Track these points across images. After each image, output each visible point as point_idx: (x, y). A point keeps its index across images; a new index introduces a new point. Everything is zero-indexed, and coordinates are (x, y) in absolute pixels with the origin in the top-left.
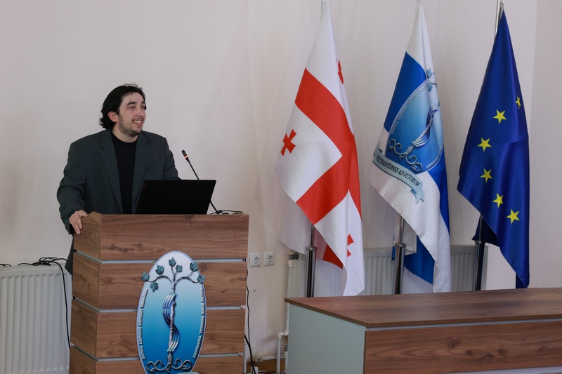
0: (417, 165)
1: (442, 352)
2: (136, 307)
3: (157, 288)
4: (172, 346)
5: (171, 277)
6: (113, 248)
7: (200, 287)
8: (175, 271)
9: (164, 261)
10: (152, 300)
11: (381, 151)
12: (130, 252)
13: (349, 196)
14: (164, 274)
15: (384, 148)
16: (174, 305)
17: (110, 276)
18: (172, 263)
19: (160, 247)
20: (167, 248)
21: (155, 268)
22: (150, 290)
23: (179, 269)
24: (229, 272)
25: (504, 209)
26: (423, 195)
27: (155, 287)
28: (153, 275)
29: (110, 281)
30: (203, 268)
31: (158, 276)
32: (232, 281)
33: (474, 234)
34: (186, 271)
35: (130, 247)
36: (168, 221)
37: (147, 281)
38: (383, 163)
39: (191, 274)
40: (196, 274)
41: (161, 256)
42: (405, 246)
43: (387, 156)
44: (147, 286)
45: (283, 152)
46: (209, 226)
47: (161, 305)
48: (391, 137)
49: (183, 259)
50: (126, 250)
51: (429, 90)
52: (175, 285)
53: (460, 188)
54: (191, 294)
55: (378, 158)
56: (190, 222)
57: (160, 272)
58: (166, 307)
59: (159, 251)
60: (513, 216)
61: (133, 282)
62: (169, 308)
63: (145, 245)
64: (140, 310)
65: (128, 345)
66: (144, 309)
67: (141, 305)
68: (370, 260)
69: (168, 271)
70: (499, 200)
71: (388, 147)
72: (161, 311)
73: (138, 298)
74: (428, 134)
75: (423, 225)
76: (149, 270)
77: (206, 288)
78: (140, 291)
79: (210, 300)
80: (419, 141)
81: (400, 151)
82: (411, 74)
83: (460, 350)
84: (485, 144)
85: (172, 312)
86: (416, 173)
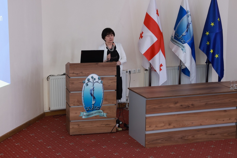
0: (184, 41)
1: (172, 105)
2: (82, 91)
3: (88, 85)
4: (93, 102)
5: (92, 82)
6: (73, 73)
7: (101, 85)
8: (93, 80)
9: (90, 77)
10: (87, 89)
11: (173, 37)
12: (79, 74)
13: (160, 52)
14: (90, 81)
15: (173, 36)
16: (94, 90)
17: (73, 82)
18: (92, 77)
19: (88, 73)
20: (90, 73)
21: (87, 79)
22: (86, 86)
23: (95, 79)
24: (111, 80)
25: (214, 54)
26: (185, 50)
27: (87, 85)
28: (86, 81)
29: (73, 83)
30: (102, 79)
32: (112, 82)
33: (206, 61)
34: (97, 80)
35: (79, 73)
36: (91, 65)
37: (85, 83)
38: (173, 41)
39: (98, 81)
40: (100, 81)
41: (89, 75)
42: (182, 66)
43: (174, 38)
44: (85, 85)
45: (140, 38)
46: (104, 66)
47: (89, 90)
48: (176, 32)
49: (96, 76)
50: (78, 74)
51: (188, 17)
52: (93, 84)
53: (200, 47)
54: (99, 87)
55: (172, 39)
56: (98, 65)
57: (89, 80)
58: (91, 91)
59: (88, 74)
60: (217, 56)
61: (80, 83)
62: (92, 91)
63: (83, 72)
64: (83, 92)
65: (80, 102)
66: (84, 92)
67: (83, 90)
68: (168, 70)
69: (91, 80)
70: (212, 51)
71: (175, 35)
72: (89, 92)
73: (82, 88)
74: (187, 31)
75: (185, 60)
76: (85, 80)
77: (103, 85)
78: (83, 86)
79: (105, 88)
80: (184, 34)
81: (178, 37)
82: (182, 12)
83: (178, 105)
84: (207, 33)
85: (93, 92)
86: (183, 44)
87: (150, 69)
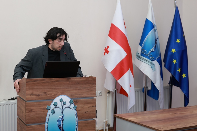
0: (153, 58)
2: (44, 122)
3: (54, 113)
5: (61, 107)
6: (32, 94)
7: (74, 111)
8: (63, 104)
9: (57, 100)
10: (52, 119)
11: (139, 54)
12: (40, 96)
14: (58, 106)
15: (140, 52)
16: (63, 120)
17: (31, 108)
18: (61, 101)
19: (55, 93)
20: (58, 94)
21: (53, 103)
22: (51, 114)
23: (65, 103)
24: (88, 103)
25: (181, 73)
27: (53, 112)
28: (52, 107)
29: (31, 111)
30: (76, 102)
31: (55, 107)
32: (89, 107)
33: (169, 82)
34: (68, 104)
35: (40, 94)
36: (59, 81)
37: (49, 109)
38: (140, 58)
39: (70, 105)
40: (73, 105)
41: (56, 97)
42: (147, 87)
43: (141, 55)
44: (49, 112)
46: (78, 83)
47: (56, 121)
48: (142, 48)
49: (66, 99)
50: (39, 95)
52: (63, 111)
55: (138, 56)
56: (69, 81)
57: (56, 105)
58: (59, 121)
59: (54, 95)
60: (184, 76)
61: (43, 110)
62: (60, 122)
63: (48, 92)
64: (46, 124)
66: (49, 123)
67: (47, 121)
69: (59, 105)
70: (179, 70)
71: (141, 52)
72: (56, 123)
73: (45, 118)
74: (156, 47)
75: (155, 79)
76: (50, 105)
77: (77, 111)
78: (46, 114)
79: (79, 117)
80: (153, 49)
81: (146, 53)
84: (173, 51)
85: (62, 123)
87: (116, 91)
